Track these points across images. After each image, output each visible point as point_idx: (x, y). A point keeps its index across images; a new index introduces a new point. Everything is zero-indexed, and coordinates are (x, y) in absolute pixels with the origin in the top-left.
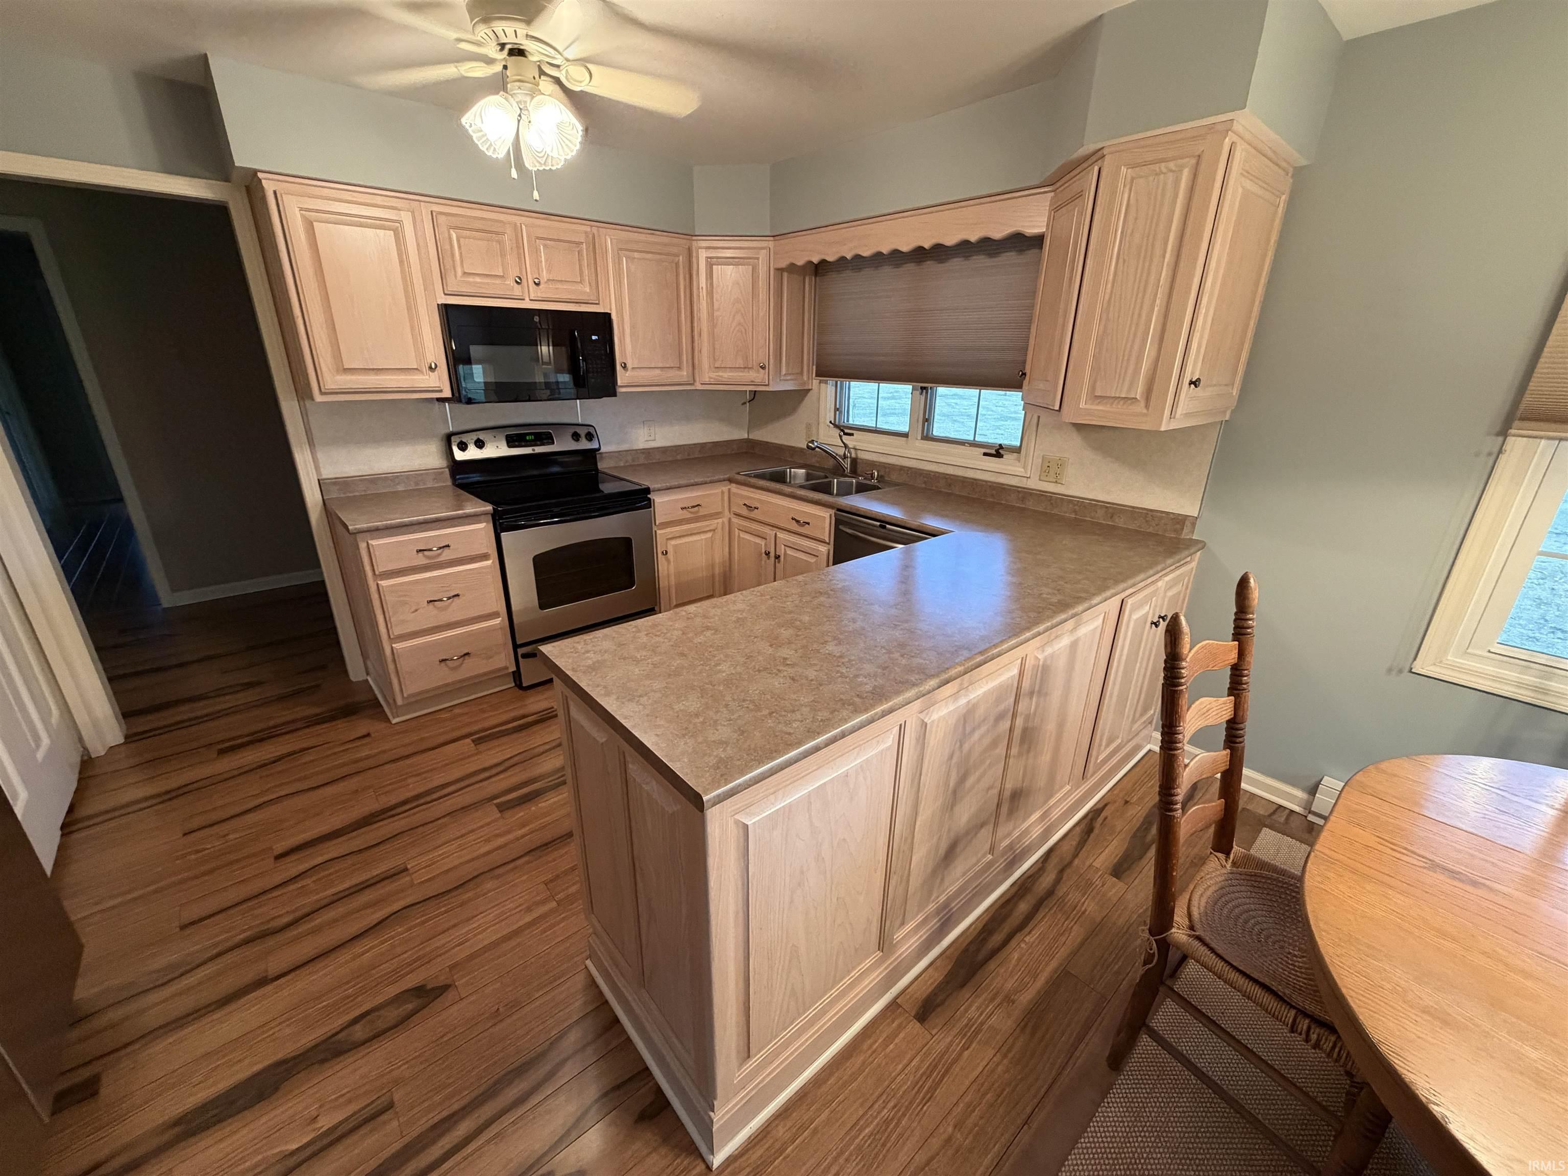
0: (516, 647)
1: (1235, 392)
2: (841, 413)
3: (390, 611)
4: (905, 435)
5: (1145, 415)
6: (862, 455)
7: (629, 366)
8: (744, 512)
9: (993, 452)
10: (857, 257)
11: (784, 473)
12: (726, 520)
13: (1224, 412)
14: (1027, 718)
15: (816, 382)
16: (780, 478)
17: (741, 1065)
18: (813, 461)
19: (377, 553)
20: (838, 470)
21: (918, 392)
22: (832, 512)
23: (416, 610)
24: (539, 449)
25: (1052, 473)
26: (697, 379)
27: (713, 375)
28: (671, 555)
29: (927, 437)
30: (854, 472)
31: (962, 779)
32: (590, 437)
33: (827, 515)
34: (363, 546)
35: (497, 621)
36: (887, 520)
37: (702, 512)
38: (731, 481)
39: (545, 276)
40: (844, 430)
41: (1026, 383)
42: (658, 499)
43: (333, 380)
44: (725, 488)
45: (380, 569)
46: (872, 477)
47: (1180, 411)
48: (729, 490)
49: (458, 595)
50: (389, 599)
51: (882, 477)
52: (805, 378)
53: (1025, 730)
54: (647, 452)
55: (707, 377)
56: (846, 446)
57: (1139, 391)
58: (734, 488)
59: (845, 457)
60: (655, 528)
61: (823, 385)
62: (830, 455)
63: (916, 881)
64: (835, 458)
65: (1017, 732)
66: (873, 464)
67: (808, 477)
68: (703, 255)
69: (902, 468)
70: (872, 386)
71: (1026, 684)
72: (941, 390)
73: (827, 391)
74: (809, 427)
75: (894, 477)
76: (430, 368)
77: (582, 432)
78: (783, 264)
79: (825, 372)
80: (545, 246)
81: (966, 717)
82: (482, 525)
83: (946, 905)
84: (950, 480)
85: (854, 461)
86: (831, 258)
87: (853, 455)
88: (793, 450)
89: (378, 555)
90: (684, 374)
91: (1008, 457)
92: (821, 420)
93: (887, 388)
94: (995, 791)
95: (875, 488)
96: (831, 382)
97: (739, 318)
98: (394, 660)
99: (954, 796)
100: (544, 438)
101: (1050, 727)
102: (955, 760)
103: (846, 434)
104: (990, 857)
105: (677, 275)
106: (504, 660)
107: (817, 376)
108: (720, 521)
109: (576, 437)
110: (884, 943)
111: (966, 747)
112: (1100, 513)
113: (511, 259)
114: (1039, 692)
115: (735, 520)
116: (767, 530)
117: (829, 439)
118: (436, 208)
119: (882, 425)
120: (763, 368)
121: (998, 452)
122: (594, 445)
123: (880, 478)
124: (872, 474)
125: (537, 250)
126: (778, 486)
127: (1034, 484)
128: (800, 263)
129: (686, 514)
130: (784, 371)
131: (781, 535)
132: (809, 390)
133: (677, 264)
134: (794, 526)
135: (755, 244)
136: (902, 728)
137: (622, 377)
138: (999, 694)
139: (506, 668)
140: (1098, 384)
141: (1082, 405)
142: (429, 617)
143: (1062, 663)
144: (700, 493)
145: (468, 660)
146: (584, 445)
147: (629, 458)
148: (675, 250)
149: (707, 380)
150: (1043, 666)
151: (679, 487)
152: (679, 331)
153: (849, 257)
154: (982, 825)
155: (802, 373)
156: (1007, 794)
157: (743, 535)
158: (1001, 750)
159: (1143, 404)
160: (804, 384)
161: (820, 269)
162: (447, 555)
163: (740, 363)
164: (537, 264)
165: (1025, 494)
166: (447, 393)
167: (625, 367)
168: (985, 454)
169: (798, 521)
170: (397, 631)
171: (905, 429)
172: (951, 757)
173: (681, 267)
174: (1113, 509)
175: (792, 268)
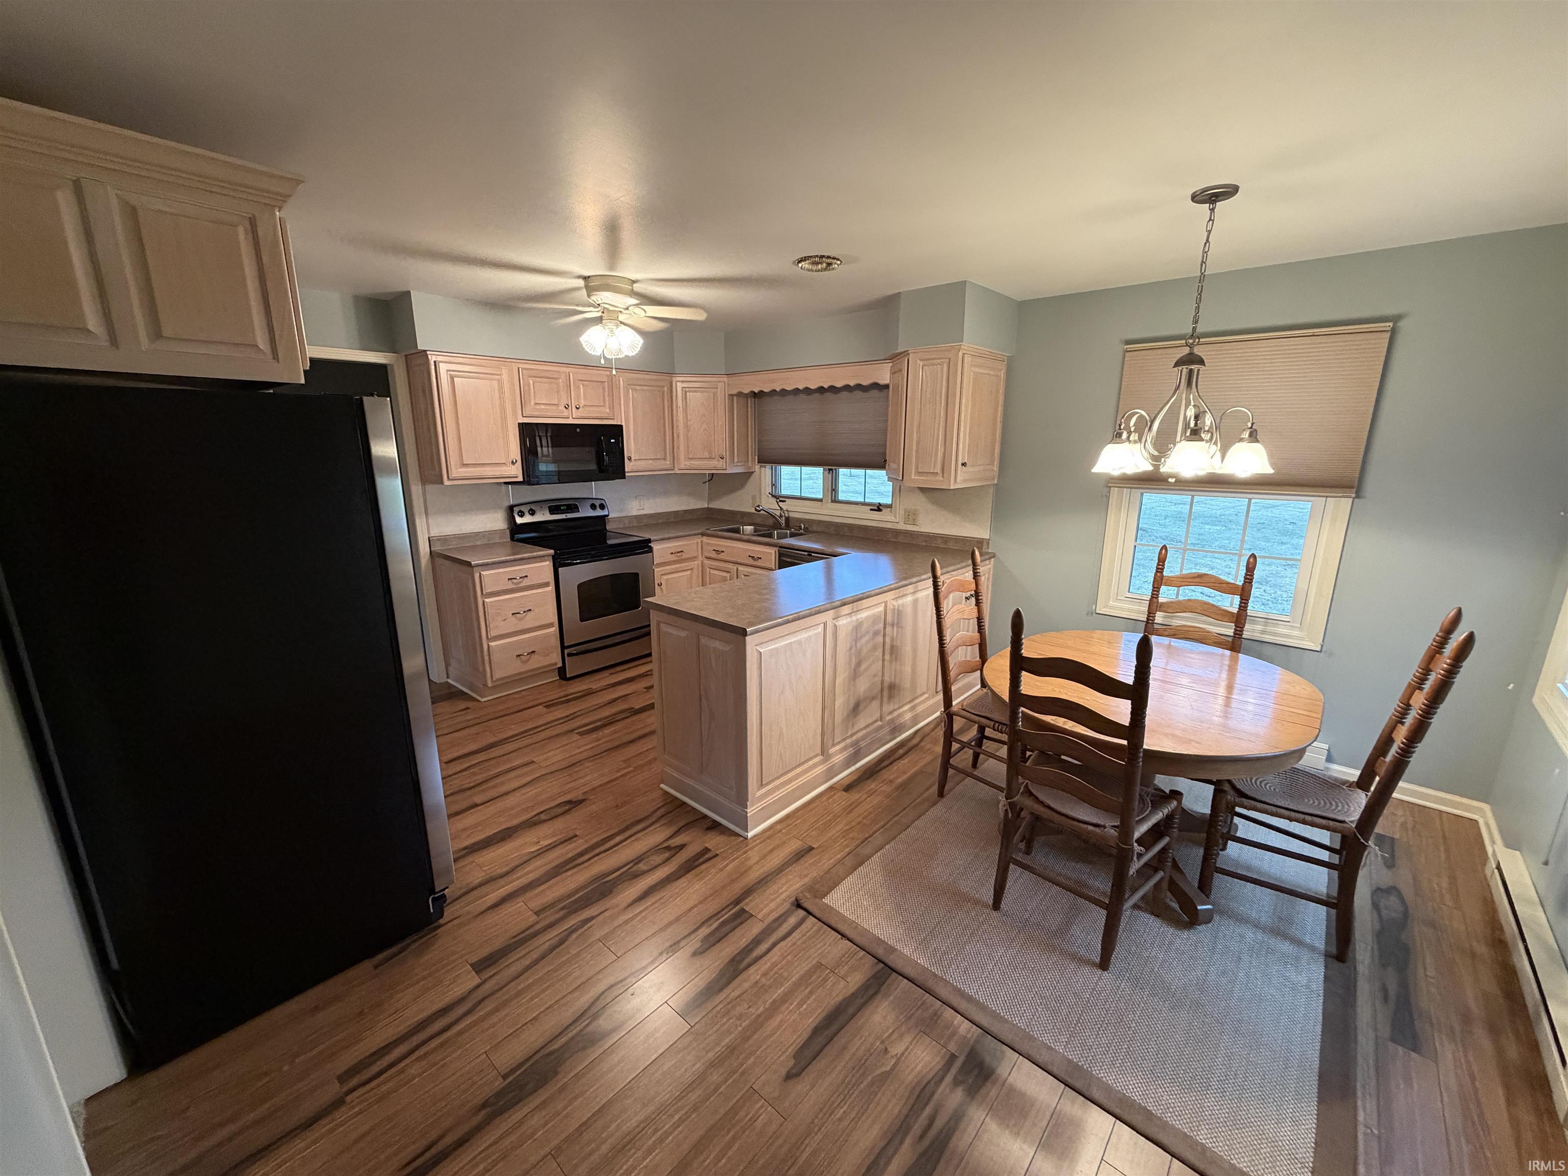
0: (563, 647)
1: (996, 468)
2: (776, 487)
3: (489, 618)
4: (821, 500)
5: (943, 481)
6: (792, 515)
7: (633, 459)
8: (714, 555)
9: (876, 508)
10: (783, 390)
11: (739, 529)
12: (700, 563)
13: (994, 479)
14: (892, 639)
15: (757, 467)
16: (737, 531)
17: (759, 790)
18: (759, 521)
19: (486, 580)
20: (777, 526)
21: (827, 472)
22: (777, 549)
23: (505, 620)
24: (570, 516)
25: (911, 519)
26: (676, 465)
27: (688, 463)
28: (663, 586)
29: (835, 501)
30: (788, 526)
31: (859, 664)
32: (602, 507)
33: (773, 552)
34: (477, 576)
35: (553, 629)
36: (812, 550)
37: (685, 556)
38: (703, 534)
39: (582, 402)
40: (780, 499)
41: (887, 465)
42: (656, 547)
43: (456, 472)
44: (698, 539)
45: (487, 590)
46: (801, 529)
47: (959, 478)
48: (702, 541)
49: (530, 610)
50: (490, 611)
51: (807, 528)
52: (750, 464)
53: (892, 647)
54: (638, 518)
55: (684, 465)
56: (781, 509)
57: (938, 470)
58: (705, 539)
59: (781, 516)
60: (654, 567)
61: (763, 469)
62: (772, 515)
63: (839, 718)
64: (774, 517)
65: (888, 646)
66: (800, 520)
67: (755, 531)
68: (680, 385)
69: (820, 522)
70: (796, 469)
71: (889, 618)
72: (842, 471)
73: (766, 472)
74: (754, 498)
75: (815, 528)
76: (513, 462)
77: (597, 503)
78: (735, 392)
79: (764, 460)
80: (583, 385)
81: (858, 627)
82: (547, 563)
83: (857, 742)
84: (851, 527)
85: (787, 519)
86: (766, 390)
87: (787, 515)
88: (743, 514)
89: (486, 581)
90: (668, 463)
91: (885, 510)
92: (763, 492)
93: (806, 470)
94: (879, 679)
95: (801, 534)
96: (768, 466)
97: (704, 426)
98: (489, 655)
99: (855, 675)
100: (573, 508)
101: (908, 649)
102: (853, 651)
103: (781, 501)
104: (880, 723)
105: (663, 400)
106: (555, 658)
107: (758, 462)
108: (696, 562)
109: (593, 507)
110: (824, 751)
111: (859, 645)
112: (939, 541)
113: (563, 394)
114: (898, 623)
115: (707, 562)
116: (730, 566)
117: (770, 505)
118: (521, 366)
119: (805, 494)
120: (722, 458)
121: (879, 508)
122: (605, 512)
123: (806, 529)
124: (800, 526)
125: (579, 388)
126: (737, 535)
127: (902, 526)
128: (746, 392)
129: (673, 558)
130: (736, 461)
131: (741, 568)
132: (753, 472)
133: (663, 392)
134: (751, 562)
135: (715, 379)
136: (825, 624)
137: (628, 466)
138: (875, 619)
139: (556, 664)
140: (920, 466)
141: (913, 477)
142: (512, 624)
143: (909, 610)
144: (680, 543)
145: (534, 656)
146: (599, 513)
147: (626, 522)
148: (661, 384)
149: (683, 467)
150: (898, 610)
151: (669, 538)
152: (665, 436)
153: (778, 390)
154: (873, 698)
155: (748, 461)
156: (886, 685)
157: (712, 571)
158: (879, 653)
159: (941, 475)
160: (749, 468)
161: (757, 395)
162: (526, 583)
163: (706, 455)
164: (578, 397)
165: (897, 533)
166: (520, 479)
167: (630, 459)
168: (871, 510)
169: (753, 557)
170: (493, 633)
171: (820, 496)
172: (851, 648)
173: (666, 394)
174: (946, 539)
175: (740, 394)
